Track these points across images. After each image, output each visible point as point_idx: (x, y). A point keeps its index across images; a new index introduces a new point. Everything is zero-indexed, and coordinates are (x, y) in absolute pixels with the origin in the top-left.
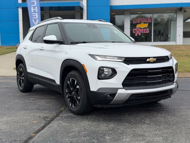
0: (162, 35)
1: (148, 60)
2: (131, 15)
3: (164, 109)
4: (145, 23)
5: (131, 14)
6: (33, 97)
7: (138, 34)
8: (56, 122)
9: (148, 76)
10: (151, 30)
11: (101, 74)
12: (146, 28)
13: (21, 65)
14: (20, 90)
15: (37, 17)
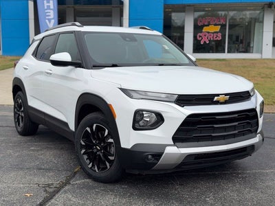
0: (242, 42)
1: (216, 98)
2: (195, 13)
3: (238, 174)
4: (216, 25)
5: (195, 11)
6: (36, 145)
7: (205, 42)
8: (63, 195)
9: (215, 126)
10: (225, 35)
11: (139, 121)
12: (217, 32)
13: (19, 93)
14: (18, 132)
15: (52, 17)
